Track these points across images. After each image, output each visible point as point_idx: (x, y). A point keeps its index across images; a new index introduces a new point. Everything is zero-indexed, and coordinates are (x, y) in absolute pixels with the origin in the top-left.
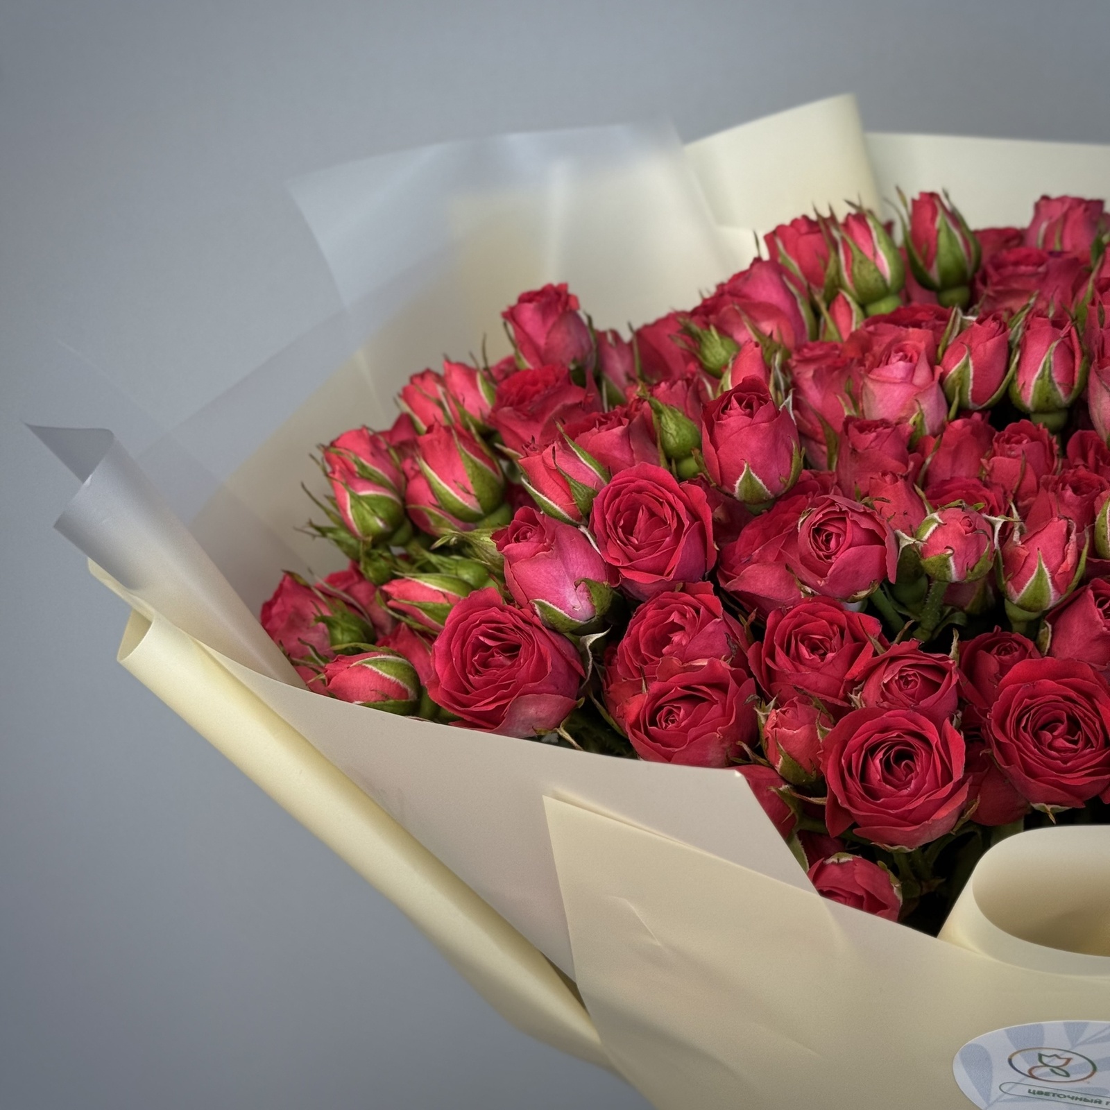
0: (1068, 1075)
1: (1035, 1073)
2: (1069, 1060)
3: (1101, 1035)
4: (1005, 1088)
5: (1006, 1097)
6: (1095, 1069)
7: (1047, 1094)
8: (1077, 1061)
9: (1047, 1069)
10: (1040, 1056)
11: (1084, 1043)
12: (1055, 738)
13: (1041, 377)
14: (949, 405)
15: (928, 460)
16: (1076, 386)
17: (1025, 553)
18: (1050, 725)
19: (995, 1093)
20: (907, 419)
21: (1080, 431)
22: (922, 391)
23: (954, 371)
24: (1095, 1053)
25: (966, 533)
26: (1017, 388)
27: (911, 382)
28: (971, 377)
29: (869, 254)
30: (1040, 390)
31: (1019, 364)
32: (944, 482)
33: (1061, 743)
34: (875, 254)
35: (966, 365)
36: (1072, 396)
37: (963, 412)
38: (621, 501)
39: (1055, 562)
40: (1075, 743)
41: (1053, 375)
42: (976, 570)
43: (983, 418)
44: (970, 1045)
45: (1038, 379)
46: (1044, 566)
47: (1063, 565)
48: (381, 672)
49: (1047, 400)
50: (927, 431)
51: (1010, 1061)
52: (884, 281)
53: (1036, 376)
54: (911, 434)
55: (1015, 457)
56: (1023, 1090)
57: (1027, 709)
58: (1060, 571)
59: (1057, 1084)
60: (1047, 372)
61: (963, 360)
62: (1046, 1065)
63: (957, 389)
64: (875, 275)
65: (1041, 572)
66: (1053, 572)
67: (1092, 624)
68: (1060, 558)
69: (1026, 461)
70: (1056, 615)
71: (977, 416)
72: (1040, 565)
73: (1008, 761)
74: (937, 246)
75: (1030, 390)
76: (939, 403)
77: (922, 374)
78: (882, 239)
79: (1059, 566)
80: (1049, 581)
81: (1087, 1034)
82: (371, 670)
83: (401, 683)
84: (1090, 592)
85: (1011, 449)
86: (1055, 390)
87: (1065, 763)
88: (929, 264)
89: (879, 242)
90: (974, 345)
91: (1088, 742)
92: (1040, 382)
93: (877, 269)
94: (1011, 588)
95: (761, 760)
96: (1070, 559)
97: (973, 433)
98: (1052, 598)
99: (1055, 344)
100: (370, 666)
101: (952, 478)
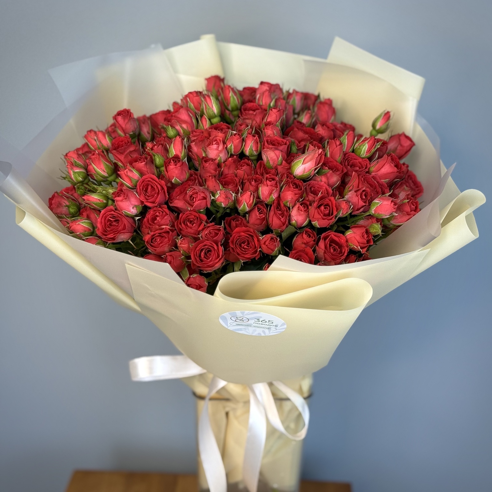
0: (243, 321)
1: (236, 320)
2: (243, 318)
3: (249, 313)
4: (231, 324)
5: (231, 325)
6: (249, 320)
7: (240, 325)
8: (244, 318)
9: (239, 320)
10: (237, 318)
11: (245, 315)
12: (244, 245)
13: (250, 149)
14: (228, 153)
15: (222, 169)
16: (259, 151)
17: (241, 199)
18: (244, 243)
19: (229, 325)
20: (217, 158)
21: (260, 161)
22: (221, 151)
23: (229, 146)
24: (248, 317)
25: (225, 198)
26: (244, 151)
27: (218, 150)
28: (233, 148)
29: (211, 107)
30: (250, 152)
31: (245, 145)
32: (226, 174)
33: (245, 247)
34: (212, 107)
35: (232, 146)
36: (258, 153)
37: (232, 156)
38: (144, 184)
39: (248, 201)
40: (248, 247)
41: (253, 148)
42: (228, 205)
43: (237, 157)
44: (222, 316)
45: (249, 149)
46: (245, 202)
47: (250, 202)
48: (84, 225)
49: (252, 154)
50: (222, 161)
51: (231, 319)
52: (215, 114)
53: (249, 148)
54: (218, 163)
55: (242, 171)
56: (235, 324)
57: (238, 239)
58: (249, 204)
59: (241, 323)
60: (251, 148)
61: (231, 144)
62: (238, 319)
63: (230, 151)
64: (212, 113)
65: (244, 204)
66: (247, 204)
67: (257, 216)
68: (249, 201)
69: (245, 172)
70: (249, 212)
71: (235, 157)
72: (244, 203)
73: (234, 251)
74: (230, 101)
75: (247, 152)
76: (225, 154)
77: (221, 147)
78: (214, 102)
79: (249, 202)
80: (246, 206)
81: (245, 314)
82: (81, 225)
83: (89, 228)
84: (256, 208)
85: (241, 169)
86: (253, 152)
87: (245, 252)
88: (228, 105)
89: (214, 103)
90: (233, 141)
91: (251, 248)
92: (250, 150)
93: (213, 111)
94: (238, 207)
95: (178, 250)
96: (251, 201)
97: (234, 162)
98: (247, 209)
99: (253, 141)
100: (81, 224)
101: (228, 174)
